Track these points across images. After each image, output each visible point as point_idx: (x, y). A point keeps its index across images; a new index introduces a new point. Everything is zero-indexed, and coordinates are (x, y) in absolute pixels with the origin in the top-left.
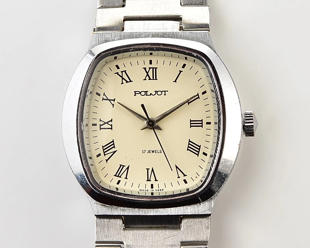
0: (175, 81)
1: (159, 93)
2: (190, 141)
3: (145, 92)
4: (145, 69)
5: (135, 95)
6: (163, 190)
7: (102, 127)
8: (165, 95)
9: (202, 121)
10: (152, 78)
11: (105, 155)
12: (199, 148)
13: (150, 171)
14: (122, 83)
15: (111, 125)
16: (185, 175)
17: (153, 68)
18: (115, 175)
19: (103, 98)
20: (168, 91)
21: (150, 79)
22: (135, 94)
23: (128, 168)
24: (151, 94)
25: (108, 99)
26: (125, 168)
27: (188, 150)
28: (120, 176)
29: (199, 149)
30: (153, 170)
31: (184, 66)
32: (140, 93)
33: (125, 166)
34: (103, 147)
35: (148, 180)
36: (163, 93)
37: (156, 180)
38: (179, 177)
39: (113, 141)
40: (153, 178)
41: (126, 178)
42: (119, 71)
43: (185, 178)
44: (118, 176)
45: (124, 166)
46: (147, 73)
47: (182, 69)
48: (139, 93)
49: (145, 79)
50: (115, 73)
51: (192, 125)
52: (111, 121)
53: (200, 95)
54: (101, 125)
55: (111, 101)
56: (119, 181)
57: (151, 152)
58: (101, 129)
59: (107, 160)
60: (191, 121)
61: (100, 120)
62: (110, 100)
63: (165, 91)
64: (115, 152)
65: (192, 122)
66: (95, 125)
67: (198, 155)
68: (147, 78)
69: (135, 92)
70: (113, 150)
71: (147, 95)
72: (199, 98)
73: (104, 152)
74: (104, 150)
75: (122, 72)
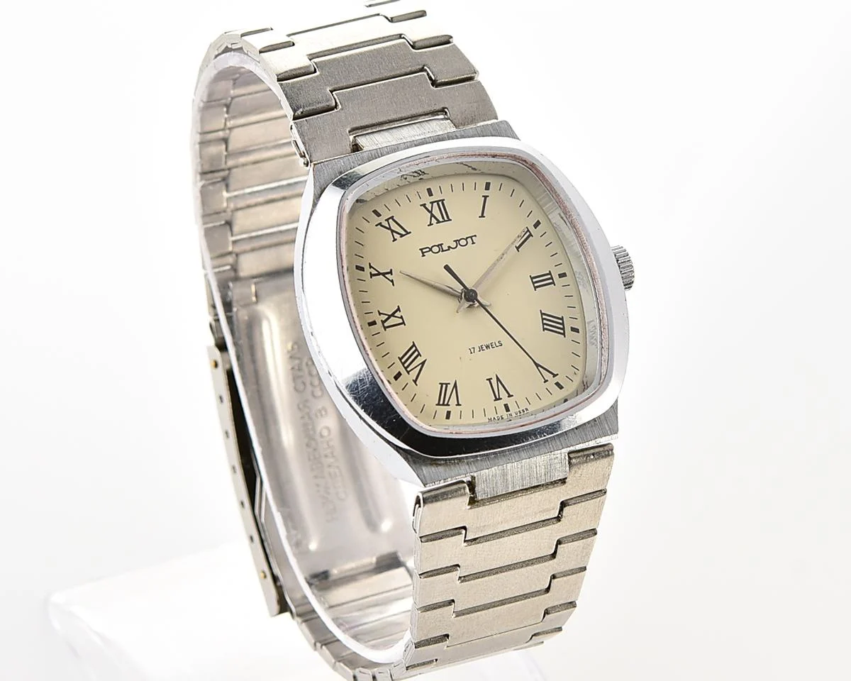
0: (482, 216)
1: (463, 242)
2: (542, 314)
3: (438, 246)
4: (424, 205)
5: (423, 256)
6: (527, 410)
7: (386, 324)
8: (473, 243)
9: (550, 273)
10: (441, 220)
11: (408, 372)
12: (561, 321)
13: (494, 381)
14: (395, 240)
15: (401, 317)
16: (555, 376)
17: (437, 202)
18: (438, 404)
19: (371, 273)
20: (475, 236)
21: (439, 222)
22: (423, 253)
23: (455, 386)
24: (449, 247)
25: (379, 274)
26: (450, 387)
27: (544, 329)
28: (446, 403)
29: (563, 324)
30: (498, 379)
31: (488, 187)
32: (431, 250)
33: (449, 384)
34: (401, 359)
35: (496, 399)
36: (469, 240)
37: (510, 396)
38: (546, 381)
39: (414, 345)
40: (503, 394)
41: (458, 405)
42: (382, 220)
43: (557, 379)
44: (443, 405)
45: (447, 384)
46: (431, 212)
47: (486, 193)
48: (428, 250)
49: (431, 224)
50: (377, 225)
51: (536, 285)
52: (398, 309)
53: (532, 229)
54: (383, 322)
55: (387, 276)
56: (449, 413)
57: (484, 348)
58: (385, 328)
59: (415, 381)
60: (532, 278)
61: (380, 314)
62: (384, 274)
63: (471, 237)
64: (423, 363)
65: (534, 280)
66: (374, 323)
67: (564, 334)
68: (434, 221)
69: (421, 250)
70: (419, 360)
71: (443, 251)
72: (530, 235)
73: (406, 368)
74: (403, 364)
75: (387, 220)
